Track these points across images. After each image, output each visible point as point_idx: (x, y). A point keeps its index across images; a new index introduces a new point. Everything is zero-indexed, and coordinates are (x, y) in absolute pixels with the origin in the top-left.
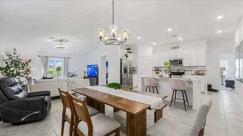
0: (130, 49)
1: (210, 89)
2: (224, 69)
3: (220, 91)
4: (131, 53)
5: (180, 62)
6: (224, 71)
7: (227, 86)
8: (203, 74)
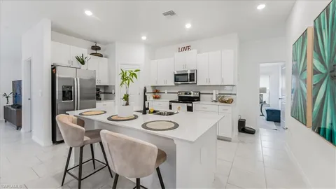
0: (99, 48)
1: (242, 128)
2: (263, 90)
3: (258, 132)
4: (101, 56)
5: (192, 77)
6: (264, 94)
7: (268, 119)
8: (230, 101)
